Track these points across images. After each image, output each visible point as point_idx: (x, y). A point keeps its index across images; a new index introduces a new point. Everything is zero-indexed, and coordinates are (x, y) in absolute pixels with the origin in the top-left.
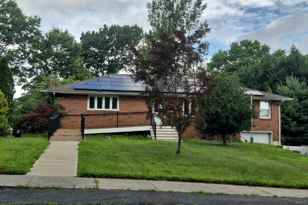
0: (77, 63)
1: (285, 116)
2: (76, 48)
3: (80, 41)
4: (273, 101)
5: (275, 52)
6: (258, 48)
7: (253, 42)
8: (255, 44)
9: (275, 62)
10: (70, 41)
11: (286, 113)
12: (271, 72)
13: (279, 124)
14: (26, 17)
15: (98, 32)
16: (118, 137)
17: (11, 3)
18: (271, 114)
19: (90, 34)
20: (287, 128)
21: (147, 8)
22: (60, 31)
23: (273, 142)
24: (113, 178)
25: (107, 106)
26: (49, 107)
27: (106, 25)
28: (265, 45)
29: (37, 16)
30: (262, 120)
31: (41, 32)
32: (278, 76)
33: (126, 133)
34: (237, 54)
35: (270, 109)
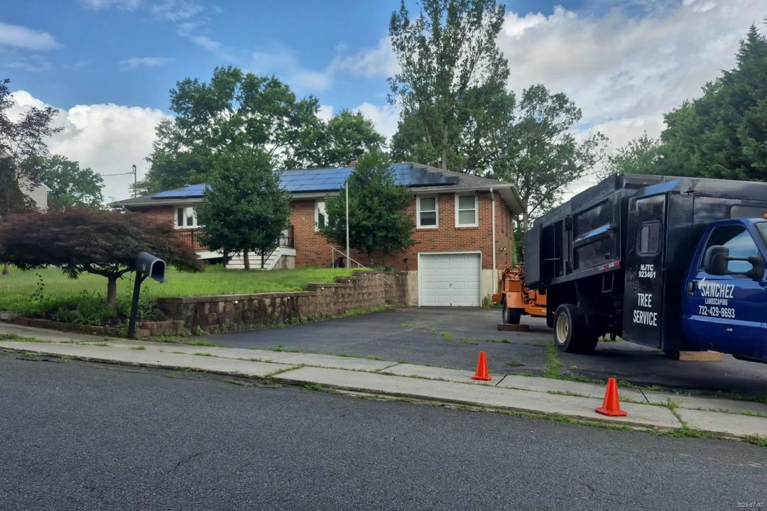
18: (479, 218)
23: (483, 271)
30: (459, 229)
35: (476, 209)
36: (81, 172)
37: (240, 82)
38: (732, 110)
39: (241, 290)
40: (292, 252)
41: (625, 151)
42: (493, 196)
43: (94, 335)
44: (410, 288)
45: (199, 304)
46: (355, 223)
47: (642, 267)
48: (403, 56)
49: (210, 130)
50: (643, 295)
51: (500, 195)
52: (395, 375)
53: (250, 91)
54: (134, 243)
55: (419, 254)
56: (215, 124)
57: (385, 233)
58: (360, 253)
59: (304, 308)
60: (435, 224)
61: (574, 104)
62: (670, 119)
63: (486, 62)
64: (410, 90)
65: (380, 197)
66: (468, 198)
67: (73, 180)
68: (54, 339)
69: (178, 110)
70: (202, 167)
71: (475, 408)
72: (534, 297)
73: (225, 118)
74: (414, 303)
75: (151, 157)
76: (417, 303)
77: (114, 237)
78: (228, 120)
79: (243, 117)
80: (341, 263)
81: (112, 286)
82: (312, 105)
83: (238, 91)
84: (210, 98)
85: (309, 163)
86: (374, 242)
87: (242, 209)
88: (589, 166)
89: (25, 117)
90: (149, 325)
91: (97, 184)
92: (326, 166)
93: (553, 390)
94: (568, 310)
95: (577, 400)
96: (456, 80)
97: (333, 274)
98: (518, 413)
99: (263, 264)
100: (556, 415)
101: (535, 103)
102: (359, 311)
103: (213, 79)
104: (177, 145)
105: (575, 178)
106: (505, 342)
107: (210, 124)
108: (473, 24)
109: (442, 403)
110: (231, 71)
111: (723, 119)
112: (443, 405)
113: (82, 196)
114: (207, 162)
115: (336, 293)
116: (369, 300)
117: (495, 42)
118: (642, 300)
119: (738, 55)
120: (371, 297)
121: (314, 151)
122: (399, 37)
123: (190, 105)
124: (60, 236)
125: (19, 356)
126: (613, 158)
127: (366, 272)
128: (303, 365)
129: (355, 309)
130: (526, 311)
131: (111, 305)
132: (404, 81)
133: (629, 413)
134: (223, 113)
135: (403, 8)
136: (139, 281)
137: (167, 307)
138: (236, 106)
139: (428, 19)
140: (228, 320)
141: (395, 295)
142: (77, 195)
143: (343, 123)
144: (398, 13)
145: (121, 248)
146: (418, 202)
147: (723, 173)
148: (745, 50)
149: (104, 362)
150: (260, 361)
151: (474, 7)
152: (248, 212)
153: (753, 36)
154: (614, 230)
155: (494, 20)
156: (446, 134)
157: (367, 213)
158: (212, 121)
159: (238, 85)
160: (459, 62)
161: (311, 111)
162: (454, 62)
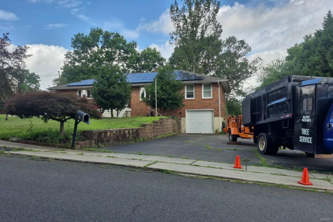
13: (219, 103)
18: (213, 94)
30: (204, 99)
35: (211, 90)
36: (30, 74)
37: (102, 34)
38: (323, 48)
39: (115, 127)
40: (130, 110)
41: (270, 65)
42: (219, 85)
43: (56, 147)
44: (182, 125)
45: (100, 133)
46: (159, 97)
47: (304, 117)
48: (175, 23)
49: (88, 56)
50: (304, 129)
51: (221, 84)
52: (200, 166)
53: (107, 39)
54: (73, 106)
55: (186, 110)
56: (91, 53)
57: (172, 101)
58: (160, 110)
59: (141, 135)
60: (193, 97)
61: (248, 44)
62: (290, 51)
63: (212, 26)
64: (179, 38)
65: (169, 85)
66: (208, 86)
67: (27, 78)
68: (41, 150)
69: (75, 47)
70: (86, 72)
71: (243, 182)
72: (243, 130)
73: (95, 51)
74: (184, 132)
75: (63, 68)
76: (185, 132)
77: (64, 104)
78: (97, 51)
79: (103, 50)
80: (152, 114)
81: (62, 126)
82: (134, 44)
83: (101, 39)
84: (89, 42)
85: (133, 70)
86: (167, 105)
87: (111, 91)
88: (254, 72)
89: (15, 50)
90: (80, 143)
91: (37, 79)
92: (140, 72)
93: (273, 173)
94: (265, 136)
95: (286, 177)
96: (199, 34)
97: (152, 119)
98: (264, 184)
99: (118, 115)
100: (281, 185)
101: (231, 44)
102: (163, 136)
103: (90, 33)
104: (74, 62)
105: (248, 77)
106: (235, 150)
107: (88, 53)
108: (206, 9)
109: (228, 180)
110: (98, 30)
111: (319, 51)
112: (229, 181)
113: (30, 84)
114: (88, 70)
115: (153, 128)
116: (167, 131)
117: (216, 17)
118: (304, 132)
119: (323, 23)
120: (167, 129)
121: (135, 65)
122: (174, 15)
123: (80, 45)
124: (41, 103)
125: (30, 158)
126: (265, 68)
127: (165, 118)
128: (157, 162)
129: (161, 135)
130: (240, 136)
131: (62, 134)
132: (176, 34)
133: (313, 183)
134: (94, 48)
135: (176, 2)
136: (76, 124)
137: (87, 135)
138: (100, 45)
139: (187, 7)
140: (111, 141)
141: (176, 128)
142: (28, 84)
143: (147, 52)
144: (174, 5)
145: (68, 109)
146: (186, 87)
147: (320, 75)
148: (326, 21)
149: (69, 161)
150: (137, 160)
151: (206, 2)
152: (113, 92)
153: (329, 15)
154: (289, 100)
155: (216, 8)
156: (195, 57)
157: (164, 93)
158: (90, 51)
159: (101, 36)
160: (200, 26)
161: (133, 48)
162: (198, 26)
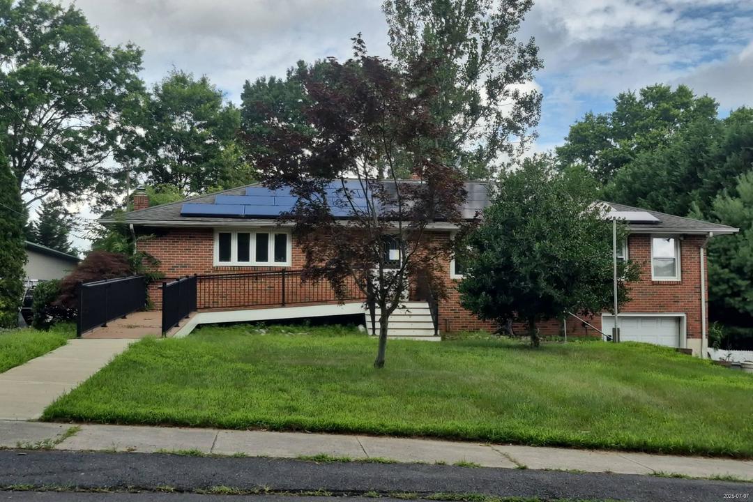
0: (227, 156)
1: (733, 275)
2: (226, 119)
3: (242, 102)
4: (686, 236)
5: (731, 114)
6: (686, 105)
7: (673, 90)
8: (679, 96)
9: (719, 138)
10: (212, 103)
11: (734, 267)
12: (708, 164)
13: (701, 295)
14: (108, 49)
15: (284, 80)
16: (283, 331)
17: (71, 16)
18: (682, 269)
19: (264, 85)
20: (737, 306)
21: (384, 14)
22: (188, 79)
23: (689, 340)
24: (128, 425)
25: (262, 256)
26: (116, 259)
27: (303, 61)
28: (706, 97)
29: (134, 45)
30: (658, 283)
31: (143, 83)
32: (724, 174)
33: (305, 322)
34: (633, 122)
35: (678, 257)
55: (603, 315)
